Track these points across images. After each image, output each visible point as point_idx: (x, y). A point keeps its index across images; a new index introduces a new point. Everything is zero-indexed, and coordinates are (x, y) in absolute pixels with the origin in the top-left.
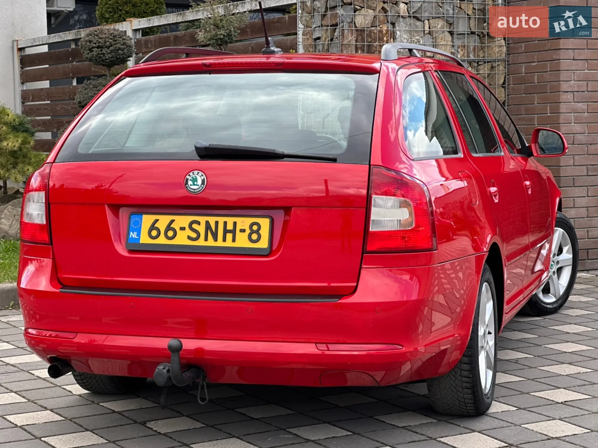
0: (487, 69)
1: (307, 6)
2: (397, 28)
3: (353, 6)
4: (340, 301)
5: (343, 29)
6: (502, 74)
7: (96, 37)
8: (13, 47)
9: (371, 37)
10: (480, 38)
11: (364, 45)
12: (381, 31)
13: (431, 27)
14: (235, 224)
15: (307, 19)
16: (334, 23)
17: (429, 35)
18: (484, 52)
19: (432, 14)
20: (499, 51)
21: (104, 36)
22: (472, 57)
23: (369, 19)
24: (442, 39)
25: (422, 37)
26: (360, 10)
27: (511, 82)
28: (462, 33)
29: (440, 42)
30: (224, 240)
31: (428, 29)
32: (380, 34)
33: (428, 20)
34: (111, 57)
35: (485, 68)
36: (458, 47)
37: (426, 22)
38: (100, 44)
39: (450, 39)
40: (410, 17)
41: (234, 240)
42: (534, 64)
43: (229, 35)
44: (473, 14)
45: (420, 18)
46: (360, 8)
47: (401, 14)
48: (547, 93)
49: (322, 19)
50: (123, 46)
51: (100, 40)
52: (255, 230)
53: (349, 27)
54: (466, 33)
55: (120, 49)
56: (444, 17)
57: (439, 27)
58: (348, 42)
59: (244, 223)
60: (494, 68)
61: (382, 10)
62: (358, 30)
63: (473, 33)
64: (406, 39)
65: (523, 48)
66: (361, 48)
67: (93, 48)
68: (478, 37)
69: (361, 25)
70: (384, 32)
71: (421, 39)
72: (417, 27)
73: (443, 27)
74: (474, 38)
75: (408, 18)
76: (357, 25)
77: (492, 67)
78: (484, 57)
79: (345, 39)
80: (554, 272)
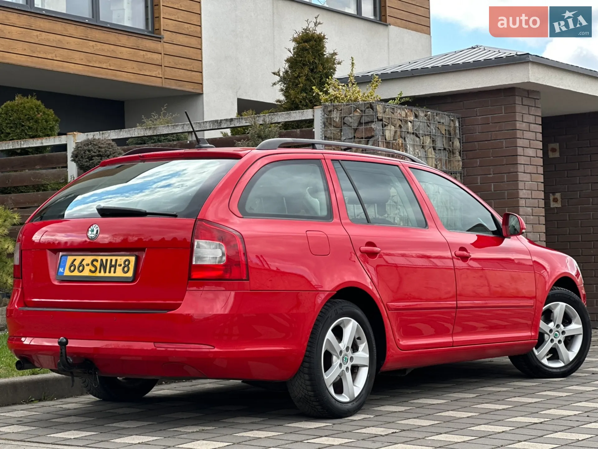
14: (116, 260)
30: (110, 272)
41: (115, 272)
52: (127, 264)
59: (121, 260)
80: (560, 342)
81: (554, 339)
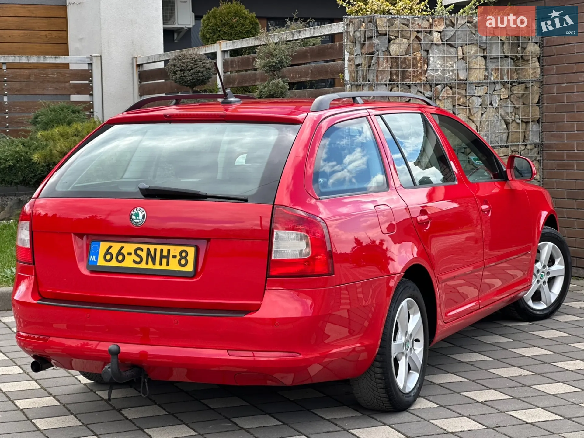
0: (521, 89)
1: (350, 35)
2: (431, 55)
3: (387, 36)
4: (246, 316)
5: (379, 58)
6: (537, 93)
7: (179, 61)
8: (133, 63)
9: (405, 63)
10: (514, 62)
11: (399, 71)
12: (415, 58)
13: (464, 53)
14: (169, 251)
15: (351, 47)
16: (371, 52)
17: (462, 60)
18: (518, 74)
19: (465, 41)
20: (533, 73)
21: (186, 60)
22: (506, 79)
23: (404, 48)
24: (475, 63)
25: (455, 62)
26: (394, 39)
27: (545, 101)
28: (496, 57)
29: (474, 66)
30: (161, 264)
31: (462, 55)
32: (414, 61)
33: (461, 47)
34: (192, 79)
35: (518, 89)
36: (492, 70)
37: (460, 48)
38: (183, 68)
39: (484, 63)
40: (443, 44)
41: (168, 264)
42: (563, 85)
43: (281, 62)
44: (507, 40)
45: (454, 45)
46: (395, 38)
47: (435, 42)
48: (575, 112)
49: (362, 48)
50: (202, 69)
51: (182, 64)
52: (183, 256)
53: (384, 55)
54: (499, 57)
55: (199, 72)
56: (477, 43)
57: (472, 52)
58: (383, 69)
59: (175, 250)
60: (528, 89)
61: (416, 39)
62: (393, 58)
63: (506, 57)
64: (440, 64)
65: (555, 70)
66: (396, 74)
67: (177, 71)
68: (512, 60)
69: (395, 53)
70: (418, 58)
71: (454, 64)
72: (450, 53)
73: (476, 52)
74: (508, 62)
75: (442, 45)
76: (392, 54)
77: (526, 88)
78: (518, 79)
79: (380, 66)
80: (544, 282)
81: (540, 280)
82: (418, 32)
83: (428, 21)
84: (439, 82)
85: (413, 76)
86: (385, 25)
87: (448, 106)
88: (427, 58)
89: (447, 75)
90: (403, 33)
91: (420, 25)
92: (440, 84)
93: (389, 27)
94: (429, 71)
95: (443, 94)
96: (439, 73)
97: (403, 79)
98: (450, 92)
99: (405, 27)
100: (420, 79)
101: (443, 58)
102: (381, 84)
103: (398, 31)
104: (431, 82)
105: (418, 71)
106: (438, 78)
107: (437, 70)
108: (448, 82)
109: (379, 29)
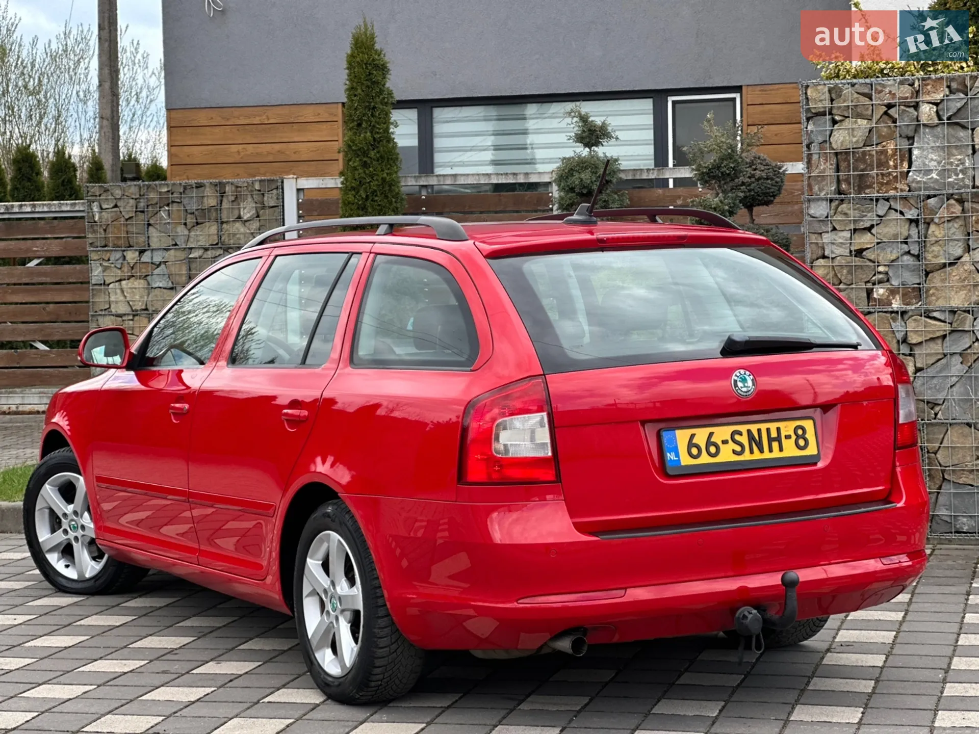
2: (916, 145)
3: (828, 117)
5: (811, 154)
9: (864, 161)
11: (851, 175)
12: (884, 152)
23: (860, 135)
25: (969, 156)
26: (841, 121)
32: (883, 157)
40: (943, 124)
45: (966, 125)
46: (842, 119)
47: (925, 121)
53: (821, 149)
58: (820, 173)
61: (884, 119)
62: (839, 153)
64: (935, 160)
66: (846, 180)
69: (842, 145)
70: (890, 152)
71: (966, 158)
72: (958, 139)
75: (939, 127)
76: (834, 146)
79: (814, 168)
82: (890, 106)
83: (912, 85)
84: (932, 193)
85: (882, 184)
86: (823, 98)
87: (954, 234)
88: (910, 151)
89: (950, 180)
90: (859, 110)
91: (894, 94)
92: (935, 196)
93: (832, 100)
94: (911, 174)
95: (943, 213)
96: (934, 175)
97: (860, 189)
98: (957, 209)
99: (862, 98)
100: (896, 189)
101: (943, 148)
102: (818, 200)
103: (849, 106)
104: (916, 193)
105: (889, 174)
106: (932, 185)
107: (930, 171)
108: (951, 192)
109: (811, 105)
